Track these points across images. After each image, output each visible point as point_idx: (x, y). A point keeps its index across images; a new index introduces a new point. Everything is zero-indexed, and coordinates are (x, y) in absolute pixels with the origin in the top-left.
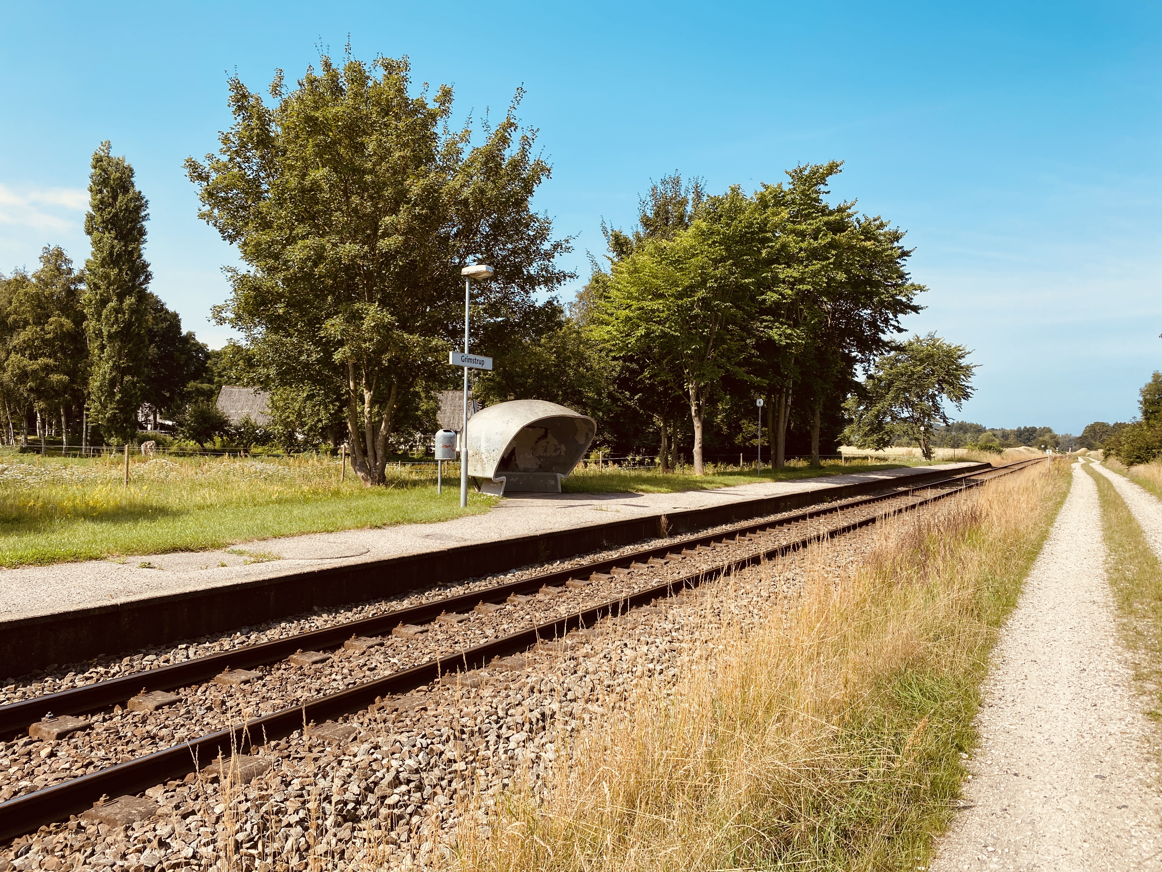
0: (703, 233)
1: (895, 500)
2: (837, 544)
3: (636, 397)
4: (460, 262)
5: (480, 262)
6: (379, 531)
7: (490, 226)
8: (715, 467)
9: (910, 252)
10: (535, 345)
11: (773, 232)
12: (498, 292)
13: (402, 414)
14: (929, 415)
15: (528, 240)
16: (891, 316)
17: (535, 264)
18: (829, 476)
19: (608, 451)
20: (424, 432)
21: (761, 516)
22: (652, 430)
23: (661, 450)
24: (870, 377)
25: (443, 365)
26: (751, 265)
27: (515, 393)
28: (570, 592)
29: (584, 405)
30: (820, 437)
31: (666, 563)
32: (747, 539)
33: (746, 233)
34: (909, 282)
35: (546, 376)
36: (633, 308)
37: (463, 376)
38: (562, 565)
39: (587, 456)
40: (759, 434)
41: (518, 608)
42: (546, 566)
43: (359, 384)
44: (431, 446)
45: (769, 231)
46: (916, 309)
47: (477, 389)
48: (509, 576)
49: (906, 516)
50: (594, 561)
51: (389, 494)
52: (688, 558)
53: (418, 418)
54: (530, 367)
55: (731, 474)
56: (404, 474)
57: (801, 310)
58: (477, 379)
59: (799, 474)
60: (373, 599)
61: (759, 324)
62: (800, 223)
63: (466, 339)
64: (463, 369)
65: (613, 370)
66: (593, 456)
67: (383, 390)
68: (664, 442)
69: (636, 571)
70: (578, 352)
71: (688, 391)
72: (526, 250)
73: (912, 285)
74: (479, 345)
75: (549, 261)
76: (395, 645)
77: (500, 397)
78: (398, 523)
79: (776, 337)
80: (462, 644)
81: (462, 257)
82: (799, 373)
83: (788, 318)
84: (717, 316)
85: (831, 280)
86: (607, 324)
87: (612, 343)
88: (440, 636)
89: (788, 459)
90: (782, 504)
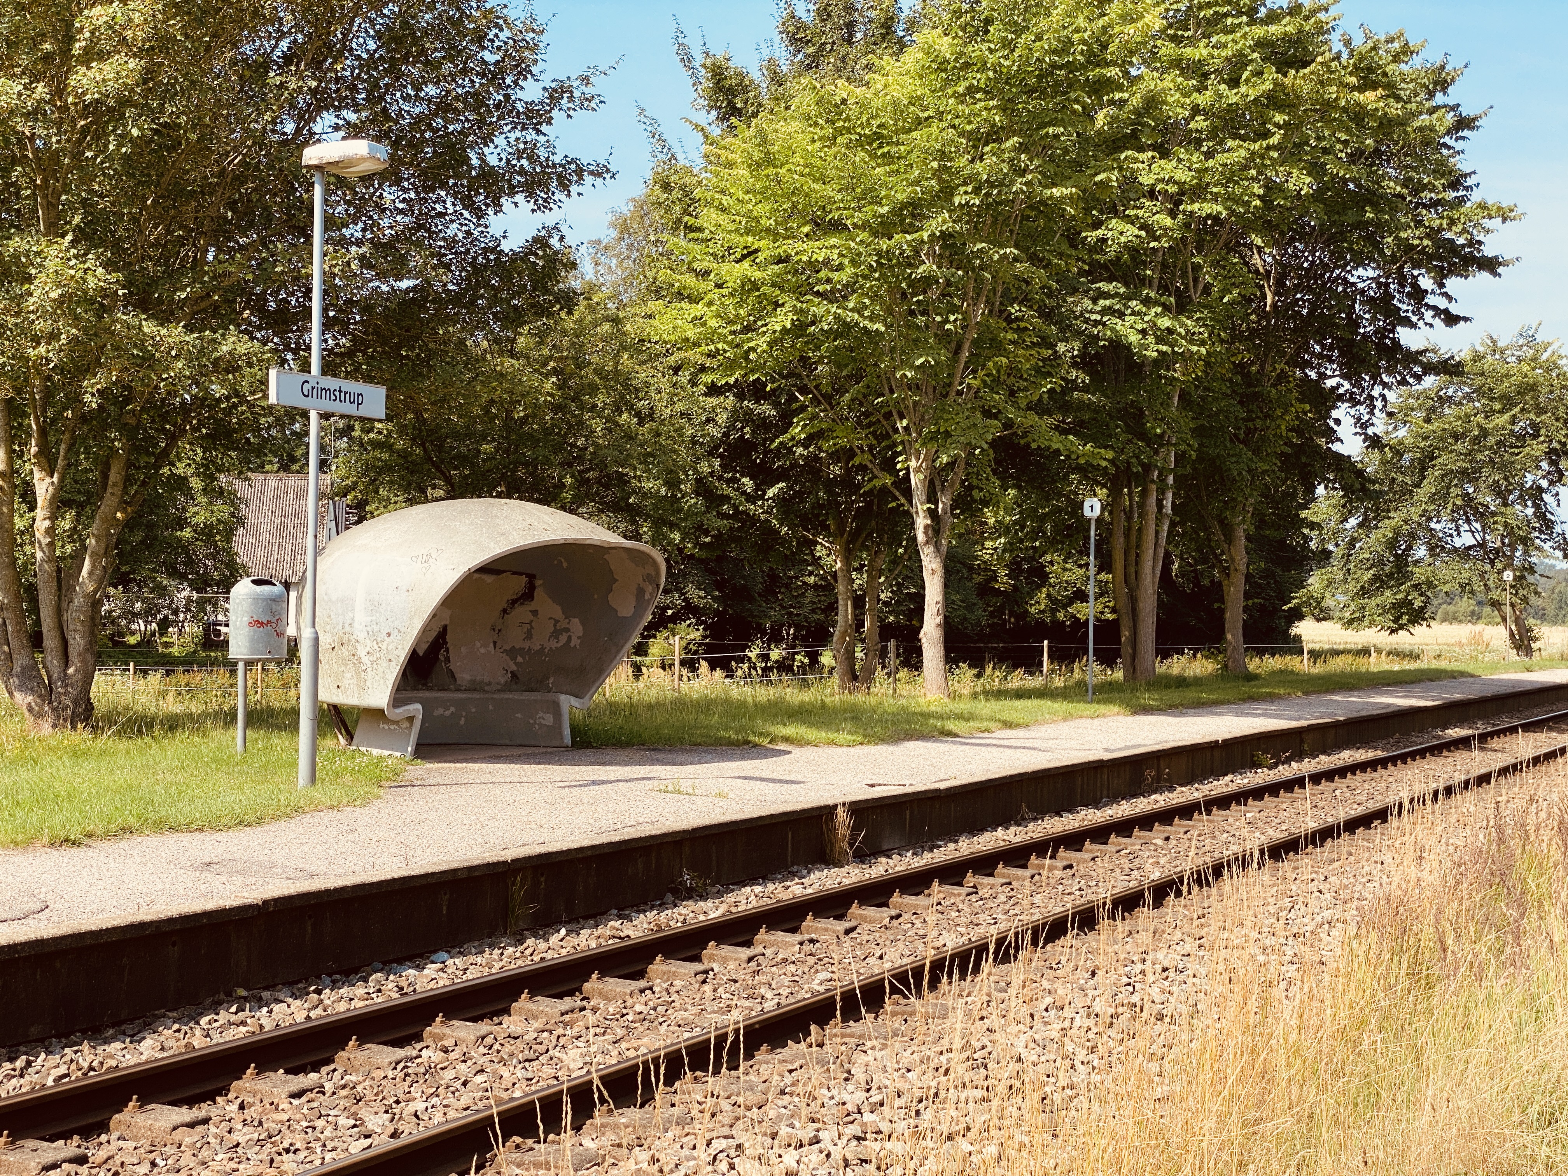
0: (942, 66)
1: (1441, 761)
2: (1291, 875)
3: (771, 492)
4: (298, 131)
5: (354, 131)
6: (74, 850)
7: (378, 36)
8: (979, 676)
9: (1475, 119)
10: (501, 353)
11: (1124, 65)
12: (401, 212)
13: (137, 537)
14: (1525, 541)
15: (483, 75)
16: (1426, 283)
17: (500, 140)
18: (1270, 698)
19: (696, 635)
20: (201, 584)
21: (1096, 804)
22: (812, 580)
23: (837, 632)
24: (1374, 442)
25: (251, 405)
26: (1066, 151)
27: (448, 480)
28: (595, 1010)
29: (632, 513)
30: (1247, 596)
31: (847, 932)
32: (1060, 864)
33: (1054, 66)
34: (1476, 197)
35: (531, 436)
36: (761, 257)
37: (307, 434)
38: (573, 940)
39: (641, 650)
40: (1091, 589)
41: (452, 1056)
42: (530, 942)
43: (21, 455)
44: (217, 623)
45: (1115, 64)
46: (1491, 265)
47: (343, 471)
48: (431, 970)
49: (1467, 802)
50: (660, 929)
51: (103, 753)
52: (906, 917)
53: (183, 547)
54: (487, 412)
55: (1020, 694)
56: (144, 699)
57: (1197, 268)
58: (343, 443)
59: (1191, 694)
60: (59, 1036)
61: (1087, 303)
62: (1192, 42)
63: (315, 335)
64: (305, 415)
65: (708, 420)
66: (656, 648)
67: (86, 471)
68: (845, 612)
69: (769, 952)
70: (616, 371)
71: (908, 474)
72: (477, 101)
73: (1483, 206)
74: (350, 354)
75: (538, 132)
76: (118, 1160)
77: (406, 490)
78: (126, 830)
79: (1134, 338)
80: (301, 1155)
81: (305, 118)
82: (1193, 430)
83: (1164, 288)
84: (979, 280)
85: (1271, 187)
86: (694, 300)
87: (705, 349)
88: (242, 1135)
89: (1165, 655)
90: (1150, 774)
